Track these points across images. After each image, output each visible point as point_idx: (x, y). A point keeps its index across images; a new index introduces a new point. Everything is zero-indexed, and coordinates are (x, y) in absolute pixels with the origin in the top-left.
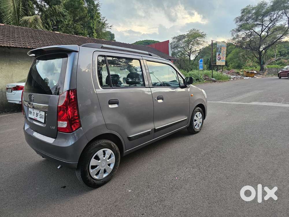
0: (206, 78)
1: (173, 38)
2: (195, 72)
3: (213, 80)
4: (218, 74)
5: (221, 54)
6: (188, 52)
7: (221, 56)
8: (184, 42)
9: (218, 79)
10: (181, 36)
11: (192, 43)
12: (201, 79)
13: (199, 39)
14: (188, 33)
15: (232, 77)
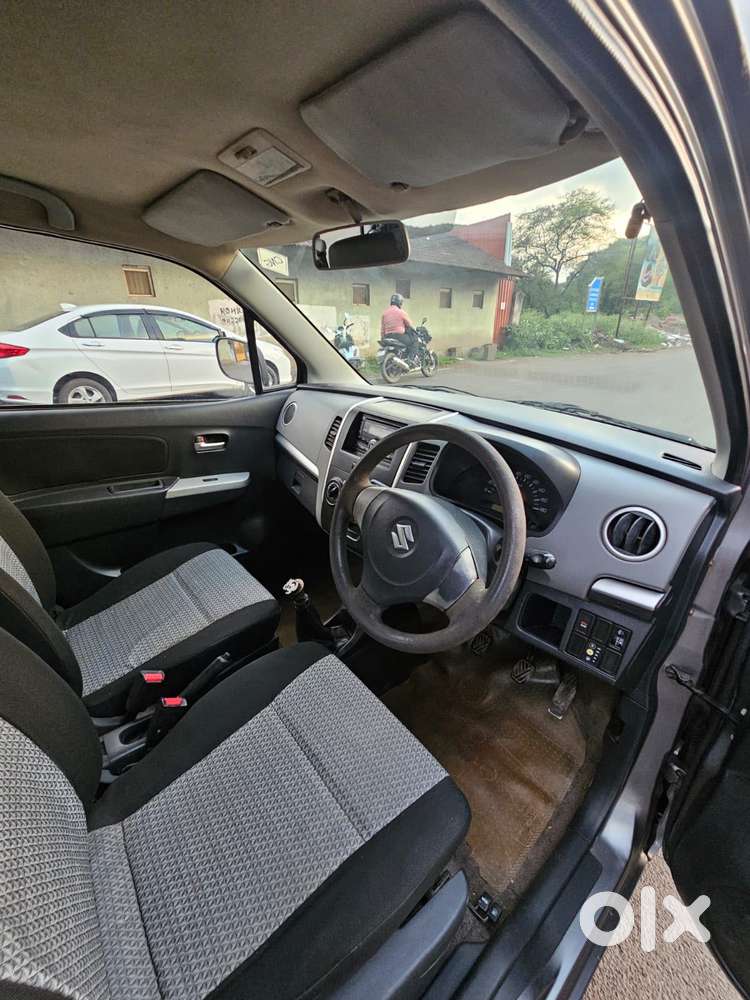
0: (600, 339)
1: (520, 218)
2: (571, 318)
3: (619, 344)
4: (636, 327)
5: (654, 268)
6: (555, 260)
7: (653, 274)
8: (550, 229)
9: (634, 343)
10: (543, 210)
11: (569, 232)
12: (587, 339)
13: (592, 222)
14: (565, 200)
15: (670, 337)
